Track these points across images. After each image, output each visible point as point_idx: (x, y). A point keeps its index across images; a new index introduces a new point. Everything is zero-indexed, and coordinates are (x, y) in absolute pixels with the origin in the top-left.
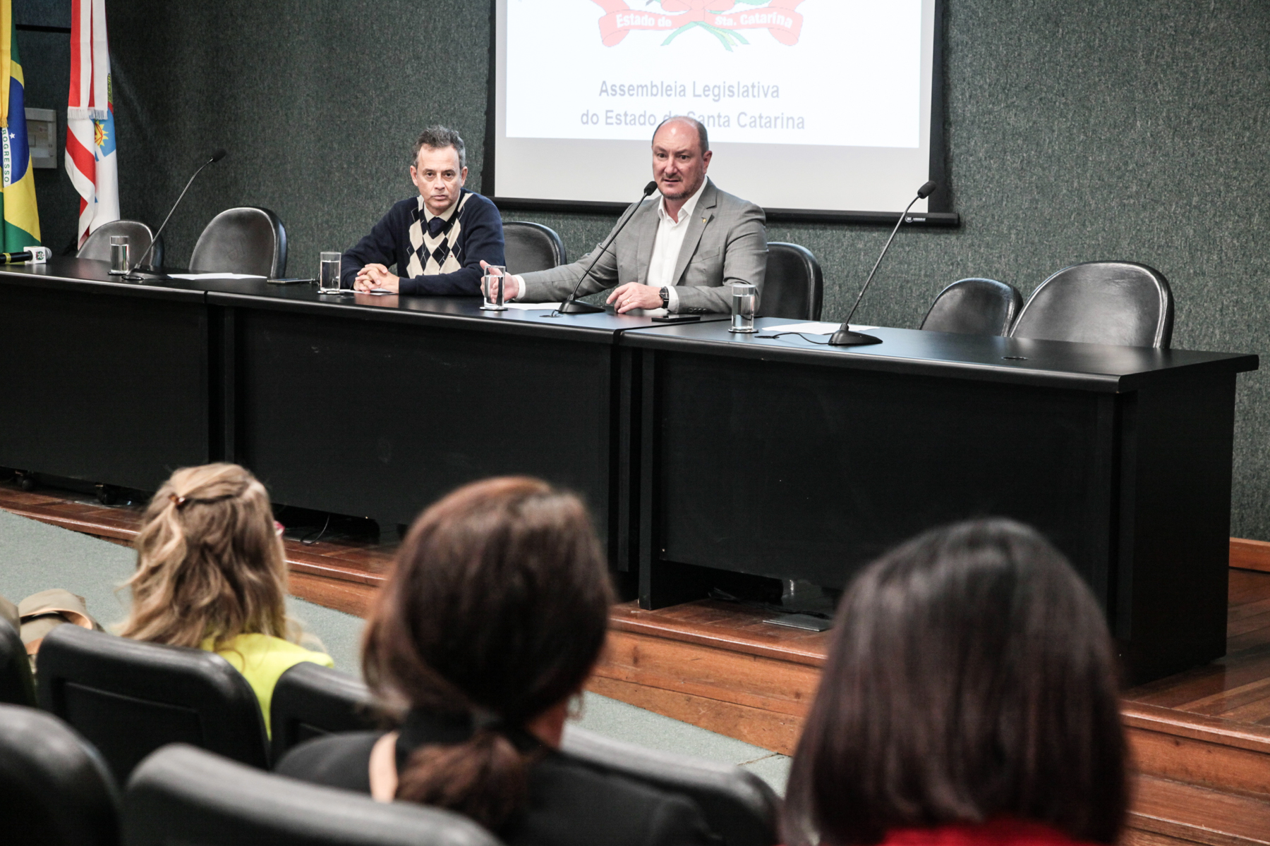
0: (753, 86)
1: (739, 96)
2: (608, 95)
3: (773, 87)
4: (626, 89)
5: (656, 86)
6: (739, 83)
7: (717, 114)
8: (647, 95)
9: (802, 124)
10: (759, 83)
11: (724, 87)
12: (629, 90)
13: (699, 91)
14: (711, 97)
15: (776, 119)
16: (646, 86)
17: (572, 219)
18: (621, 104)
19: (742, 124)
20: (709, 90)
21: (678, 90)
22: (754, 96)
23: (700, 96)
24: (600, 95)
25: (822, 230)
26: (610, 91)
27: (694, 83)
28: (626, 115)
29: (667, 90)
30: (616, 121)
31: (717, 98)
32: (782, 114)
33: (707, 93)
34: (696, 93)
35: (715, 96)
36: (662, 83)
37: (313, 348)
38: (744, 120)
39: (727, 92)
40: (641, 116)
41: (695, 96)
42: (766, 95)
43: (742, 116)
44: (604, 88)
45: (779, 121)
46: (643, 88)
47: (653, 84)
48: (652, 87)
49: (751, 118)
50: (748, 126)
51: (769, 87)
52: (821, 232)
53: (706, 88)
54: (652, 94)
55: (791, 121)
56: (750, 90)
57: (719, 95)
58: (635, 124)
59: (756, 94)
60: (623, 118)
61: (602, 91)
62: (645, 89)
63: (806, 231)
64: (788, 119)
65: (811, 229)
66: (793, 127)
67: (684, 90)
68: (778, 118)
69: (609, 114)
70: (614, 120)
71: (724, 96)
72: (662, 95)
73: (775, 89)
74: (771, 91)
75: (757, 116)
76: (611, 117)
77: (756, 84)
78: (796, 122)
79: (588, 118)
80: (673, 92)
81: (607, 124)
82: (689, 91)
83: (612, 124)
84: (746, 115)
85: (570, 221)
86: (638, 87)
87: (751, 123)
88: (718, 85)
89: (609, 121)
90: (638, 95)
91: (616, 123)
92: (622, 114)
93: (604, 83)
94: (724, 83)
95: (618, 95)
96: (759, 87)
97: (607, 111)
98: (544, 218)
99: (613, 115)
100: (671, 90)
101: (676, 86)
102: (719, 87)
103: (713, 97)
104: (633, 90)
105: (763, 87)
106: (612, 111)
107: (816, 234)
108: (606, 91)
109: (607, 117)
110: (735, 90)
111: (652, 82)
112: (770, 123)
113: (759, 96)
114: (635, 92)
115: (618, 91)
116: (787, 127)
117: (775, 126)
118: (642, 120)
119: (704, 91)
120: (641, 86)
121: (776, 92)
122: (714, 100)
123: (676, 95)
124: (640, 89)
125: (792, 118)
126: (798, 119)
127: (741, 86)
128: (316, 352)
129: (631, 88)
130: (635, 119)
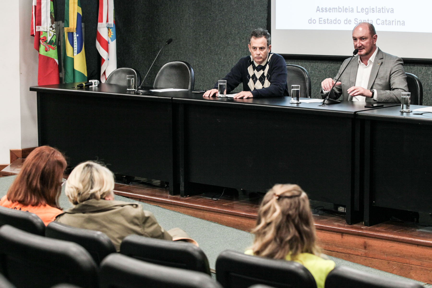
0: (383, 8)
1: (376, 12)
2: (320, 12)
3: (391, 9)
4: (328, 10)
5: (341, 8)
6: (376, 7)
7: (367, 20)
8: (337, 12)
9: (404, 24)
10: (385, 7)
11: (370, 8)
12: (329, 10)
13: (359, 10)
14: (365, 12)
15: (393, 21)
16: (336, 8)
17: (304, 62)
18: (325, 16)
19: (378, 23)
20: (364, 10)
21: (350, 10)
22: (383, 12)
23: (360, 12)
24: (316, 12)
25: (413, 66)
26: (321, 10)
27: (357, 7)
28: (328, 20)
29: (345, 10)
30: (324, 22)
31: (367, 13)
32: (395, 19)
33: (363, 11)
34: (358, 11)
35: (366, 12)
36: (343, 7)
37: (218, 120)
38: (378, 21)
39: (371, 11)
40: (334, 20)
41: (357, 12)
42: (388, 12)
43: (378, 20)
44: (318, 9)
45: (394, 23)
46: (335, 9)
47: (340, 7)
48: (339, 8)
49: (382, 21)
50: (381, 24)
51: (389, 9)
52: (412, 67)
53: (362, 9)
54: (339, 11)
55: (399, 23)
56: (381, 10)
57: (368, 12)
58: (332, 23)
59: (384, 11)
60: (326, 21)
61: (317, 10)
62: (336, 9)
63: (406, 67)
64: (398, 22)
65: (408, 66)
66: (400, 25)
67: (353, 10)
68: (394, 21)
69: (321, 20)
70: (323, 22)
71: (370, 12)
72: (343, 12)
73: (392, 9)
74: (390, 10)
75: (384, 20)
76: (322, 21)
77: (384, 8)
78: (401, 23)
79: (311, 21)
80: (348, 11)
81: (320, 23)
82: (355, 10)
83: (322, 23)
84: (380, 20)
85: (304, 63)
86: (333, 9)
87: (382, 23)
88: (367, 8)
89: (321, 22)
90: (333, 12)
91: (324, 23)
92: (326, 19)
93: (318, 7)
94: (370, 7)
95: (324, 12)
96: (385, 9)
97: (320, 18)
98: (292, 62)
99: (322, 20)
100: (347, 10)
101: (349, 8)
102: (368, 9)
103: (365, 13)
104: (331, 10)
105: (387, 9)
106: (322, 18)
107: (411, 68)
108: (319, 10)
109: (320, 21)
110: (375, 10)
111: (339, 7)
112: (390, 23)
113: (385, 12)
114: (332, 11)
115: (324, 10)
116: (398, 25)
117: (392, 25)
118: (335, 22)
119: (362, 10)
120: (334, 8)
121: (392, 11)
122: (366, 14)
123: (349, 12)
124: (334, 9)
125: (399, 21)
126: (402, 22)
127: (377, 8)
128: (219, 121)
129: (330, 9)
130: (332, 21)
